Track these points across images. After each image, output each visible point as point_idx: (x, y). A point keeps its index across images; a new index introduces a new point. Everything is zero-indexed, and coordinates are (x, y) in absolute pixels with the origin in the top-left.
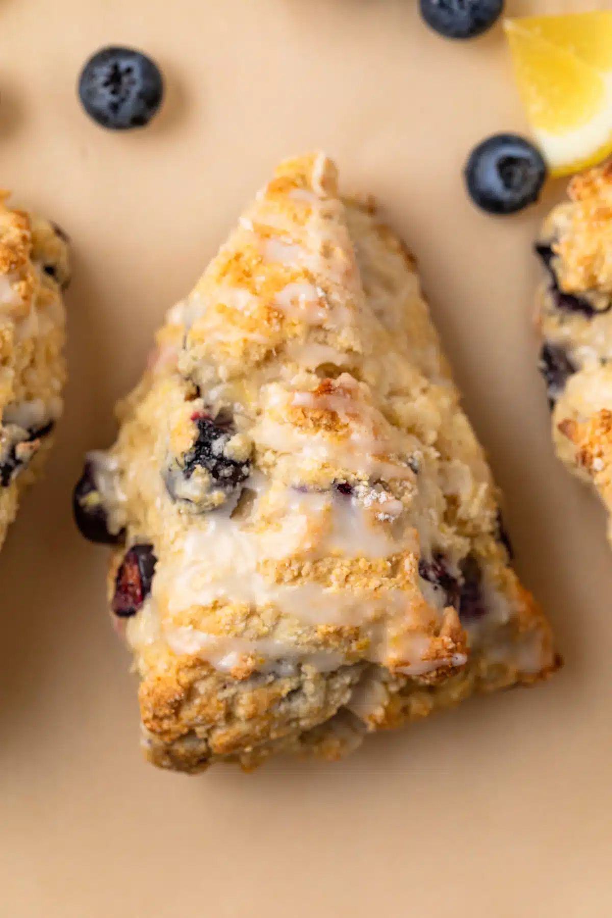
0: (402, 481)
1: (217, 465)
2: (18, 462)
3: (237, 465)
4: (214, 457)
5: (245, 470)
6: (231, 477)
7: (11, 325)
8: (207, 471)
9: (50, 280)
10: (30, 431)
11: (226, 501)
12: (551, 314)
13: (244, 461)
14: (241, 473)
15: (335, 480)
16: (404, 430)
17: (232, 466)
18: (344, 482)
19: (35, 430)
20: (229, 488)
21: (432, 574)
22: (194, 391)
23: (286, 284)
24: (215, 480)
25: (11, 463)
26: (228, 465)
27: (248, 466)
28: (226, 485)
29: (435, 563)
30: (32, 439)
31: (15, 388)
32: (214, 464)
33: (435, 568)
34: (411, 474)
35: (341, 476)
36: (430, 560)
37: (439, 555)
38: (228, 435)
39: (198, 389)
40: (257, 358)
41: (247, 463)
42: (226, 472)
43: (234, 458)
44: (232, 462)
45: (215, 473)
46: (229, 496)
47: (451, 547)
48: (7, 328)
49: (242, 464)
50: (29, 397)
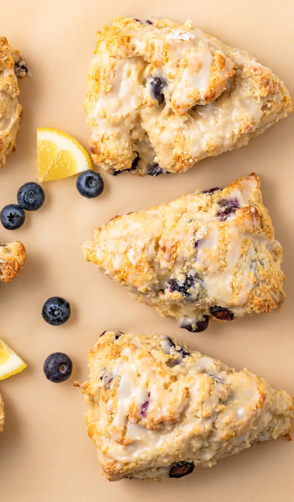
0: (194, 226)
1: (187, 285)
2: (182, 350)
3: (187, 279)
4: (184, 286)
5: (189, 276)
6: (191, 281)
7: (138, 350)
8: (189, 289)
9: (120, 338)
10: (171, 346)
11: (198, 283)
12: (138, 171)
13: (186, 277)
14: (189, 278)
15: (193, 247)
16: (177, 224)
17: (187, 281)
18: (194, 245)
19: (171, 344)
20: (195, 282)
21: (225, 217)
22: (161, 291)
23: (128, 260)
24: (192, 286)
25: (182, 352)
26: (187, 282)
27: (187, 275)
28: (193, 283)
29: (221, 215)
30: (174, 345)
31: (157, 350)
32: (187, 286)
33: (222, 216)
34: (192, 222)
35: (193, 245)
36: (220, 217)
37: (218, 214)
38: (177, 281)
39: (161, 290)
40: (152, 271)
41: (187, 276)
42: (189, 282)
43: (185, 280)
44: (186, 280)
45: (189, 286)
46: (197, 282)
47: (216, 210)
48: (139, 352)
49: (187, 277)
50: (160, 345)
